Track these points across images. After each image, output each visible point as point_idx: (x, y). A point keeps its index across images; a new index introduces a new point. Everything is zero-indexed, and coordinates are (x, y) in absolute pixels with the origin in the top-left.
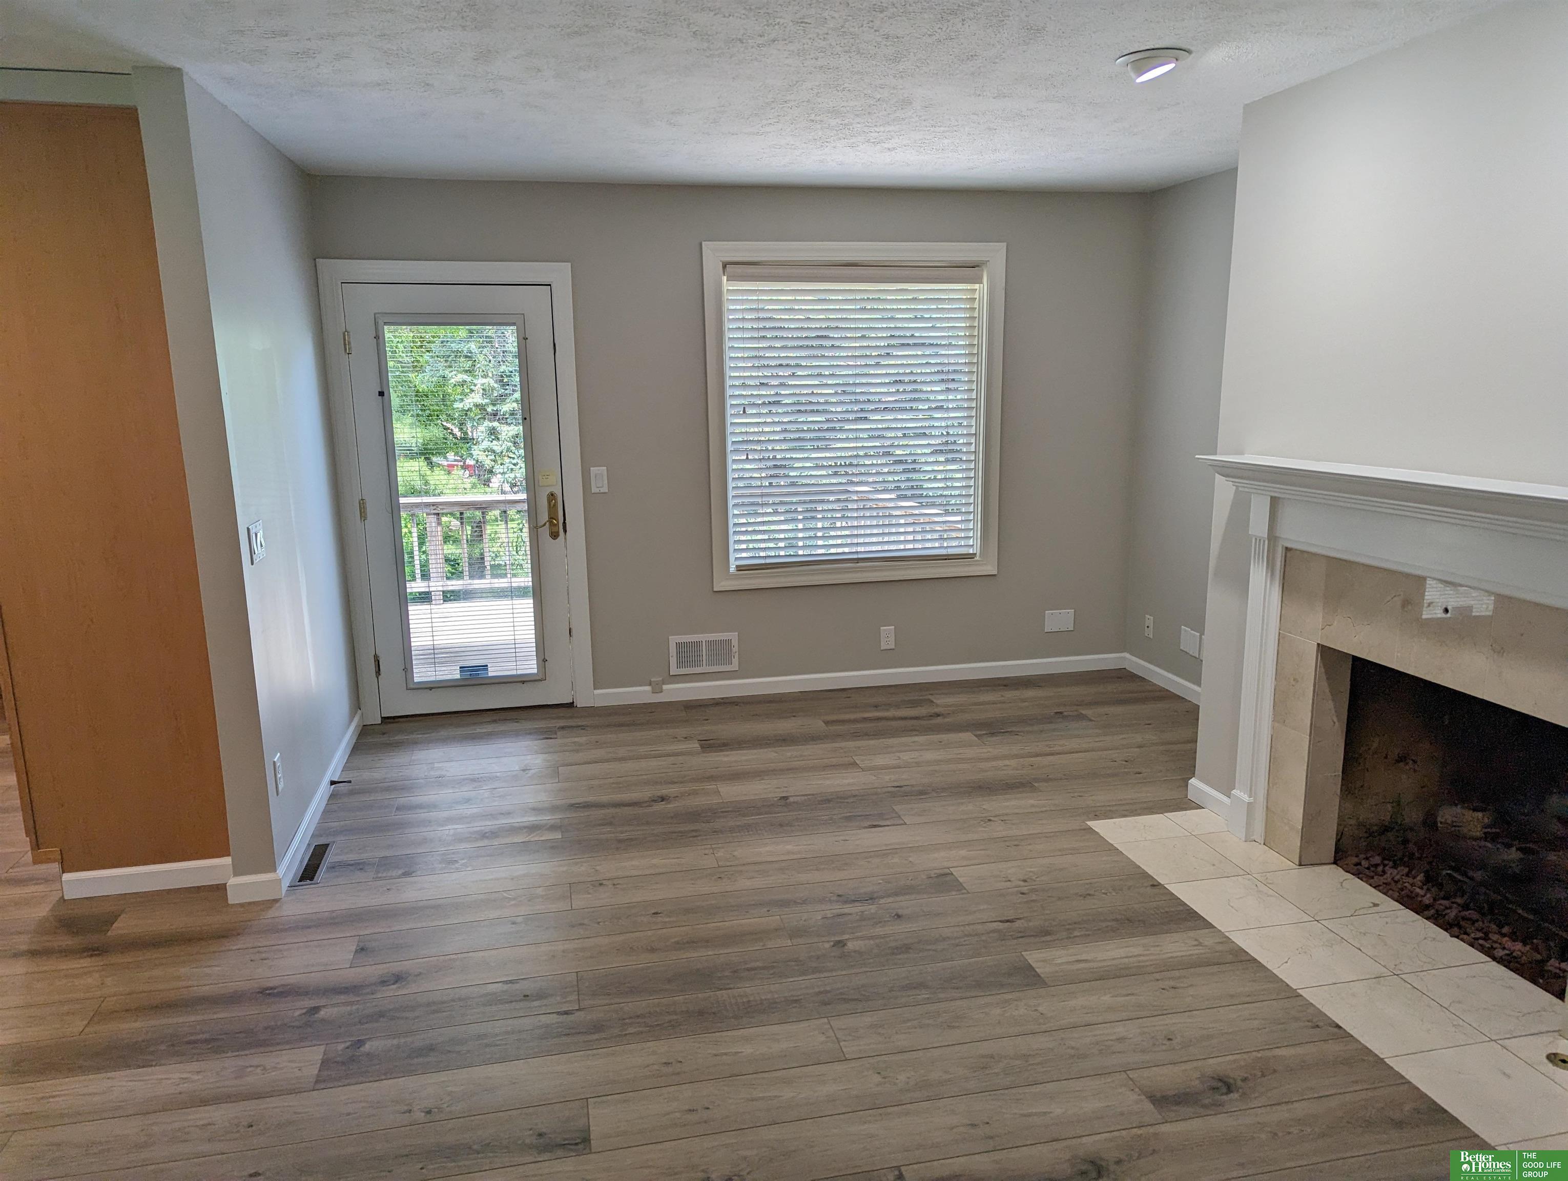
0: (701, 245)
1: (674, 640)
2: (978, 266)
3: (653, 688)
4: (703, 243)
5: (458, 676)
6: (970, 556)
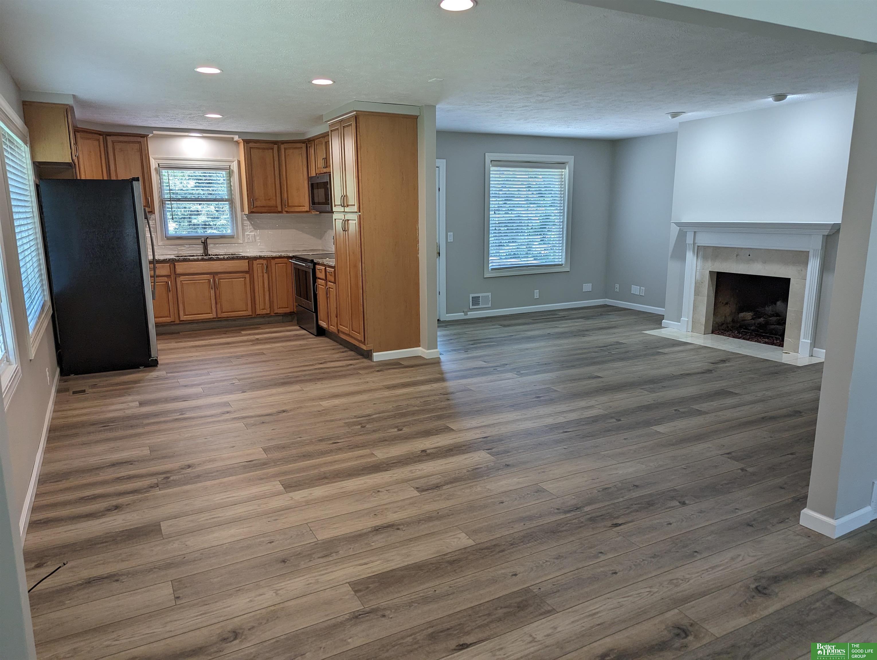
0: (485, 154)
1: (471, 296)
2: (564, 164)
3: (464, 314)
4: (486, 154)
6: (561, 265)
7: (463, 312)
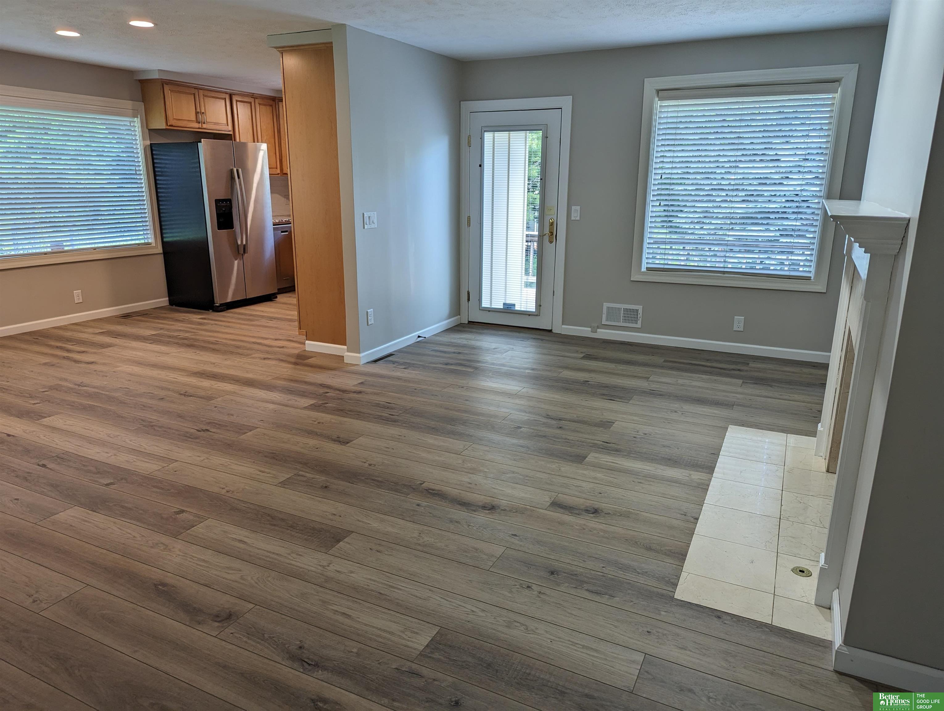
1: (606, 305)
2: (835, 81)
3: (592, 329)
4: (645, 79)
5: (502, 307)
6: (809, 278)
7: (590, 327)
